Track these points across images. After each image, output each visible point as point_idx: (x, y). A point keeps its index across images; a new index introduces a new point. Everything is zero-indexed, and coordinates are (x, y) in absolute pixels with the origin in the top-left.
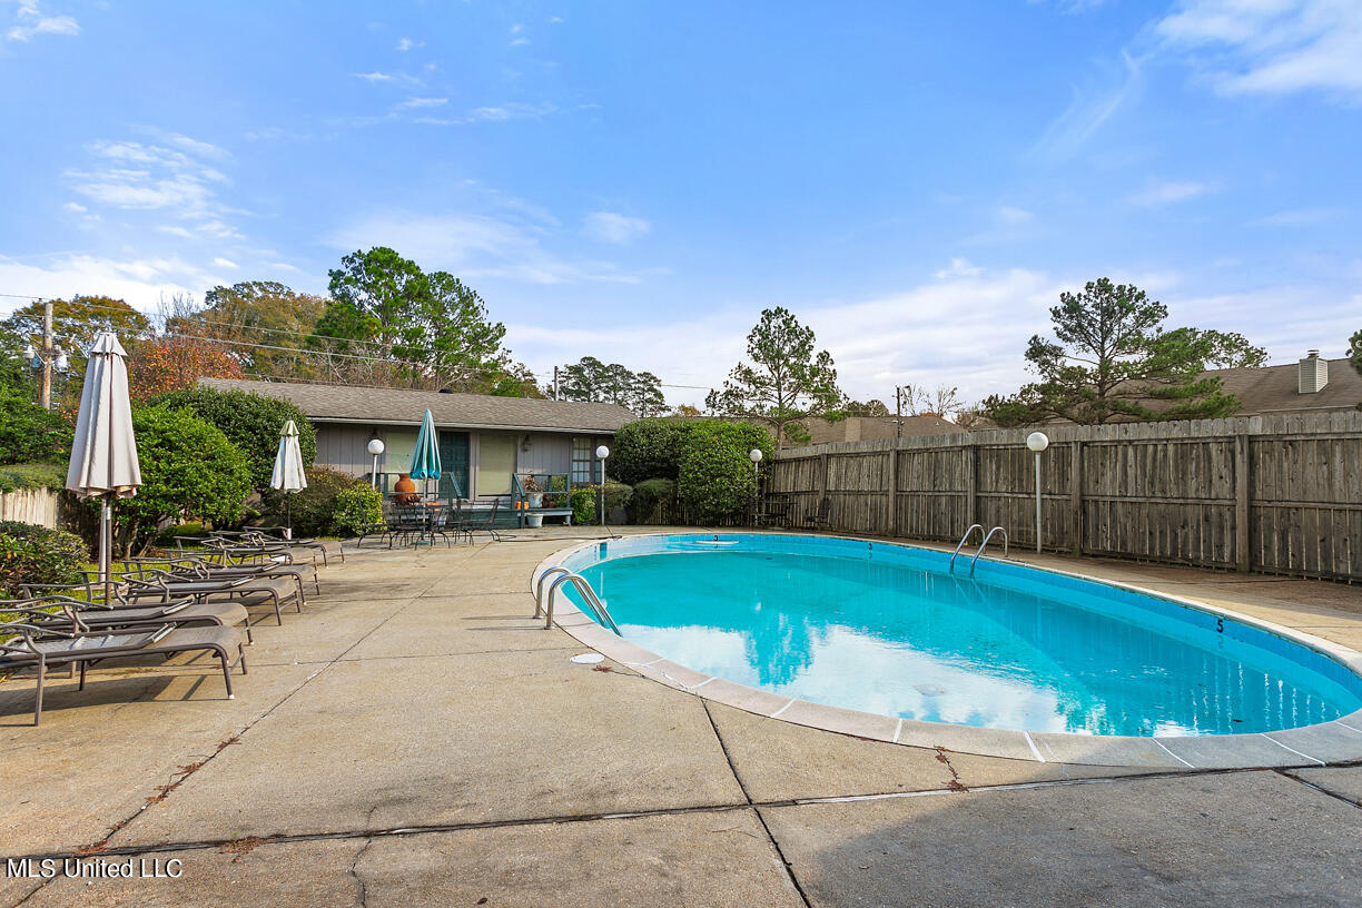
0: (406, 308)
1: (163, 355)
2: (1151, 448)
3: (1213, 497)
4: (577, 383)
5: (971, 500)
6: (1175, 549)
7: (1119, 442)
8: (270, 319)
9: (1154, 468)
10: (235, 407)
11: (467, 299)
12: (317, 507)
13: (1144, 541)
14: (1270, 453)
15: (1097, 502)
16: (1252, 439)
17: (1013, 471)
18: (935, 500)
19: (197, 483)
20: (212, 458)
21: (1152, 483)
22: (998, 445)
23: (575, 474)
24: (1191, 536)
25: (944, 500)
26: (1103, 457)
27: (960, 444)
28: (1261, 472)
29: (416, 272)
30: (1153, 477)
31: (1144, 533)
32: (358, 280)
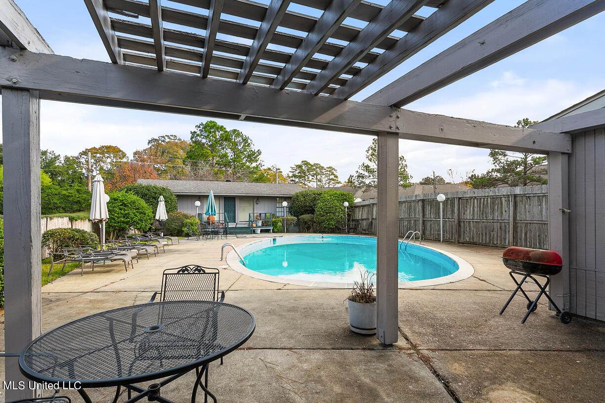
0: (221, 145)
1: (128, 170)
2: (482, 200)
3: (503, 219)
4: (299, 172)
5: (421, 222)
6: (490, 240)
7: (472, 197)
8: (171, 151)
9: (483, 208)
10: (149, 190)
11: (245, 140)
12: (177, 226)
13: (480, 238)
14: (522, 201)
15: (464, 221)
16: (515, 196)
17: (436, 210)
18: (409, 221)
19: (134, 218)
20: (138, 209)
21: (482, 214)
22: (431, 199)
23: (278, 213)
24: (495, 235)
25: (412, 222)
26: (466, 203)
27: (418, 199)
28: (518, 209)
29: (224, 130)
30: (483, 211)
31: (480, 234)
32: (202, 135)
